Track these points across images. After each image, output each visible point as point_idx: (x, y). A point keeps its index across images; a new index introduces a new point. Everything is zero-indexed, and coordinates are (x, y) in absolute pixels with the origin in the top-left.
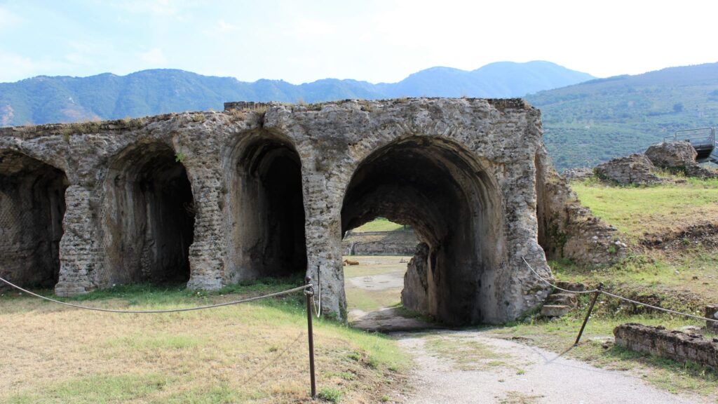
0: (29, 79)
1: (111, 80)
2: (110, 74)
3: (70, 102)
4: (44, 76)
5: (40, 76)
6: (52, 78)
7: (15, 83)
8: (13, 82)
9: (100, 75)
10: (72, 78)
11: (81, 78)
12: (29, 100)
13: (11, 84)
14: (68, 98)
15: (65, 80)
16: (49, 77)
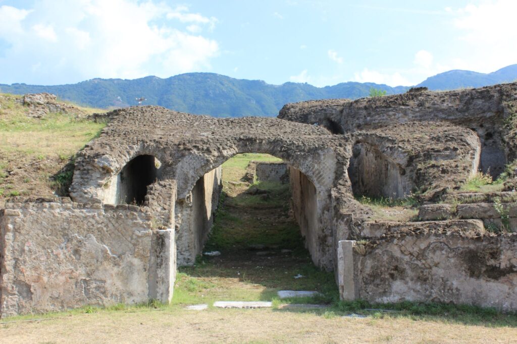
0: (87, 81)
1: (154, 82)
2: (154, 76)
3: (119, 100)
4: (100, 79)
5: (95, 79)
6: (106, 80)
7: (76, 86)
8: (74, 83)
9: (146, 78)
10: (122, 80)
11: (129, 80)
12: (85, 98)
13: (72, 85)
14: (117, 97)
15: (115, 82)
16: (103, 79)
